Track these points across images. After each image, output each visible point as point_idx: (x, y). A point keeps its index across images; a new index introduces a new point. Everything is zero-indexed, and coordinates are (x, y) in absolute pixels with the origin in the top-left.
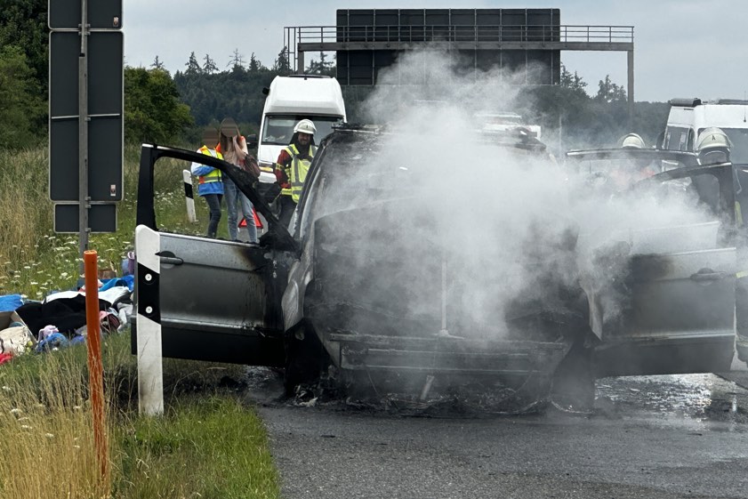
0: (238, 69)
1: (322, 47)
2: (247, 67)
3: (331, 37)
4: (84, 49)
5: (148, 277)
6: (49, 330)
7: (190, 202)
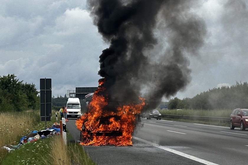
0: (58, 97)
1: (73, 93)
2: (60, 97)
3: (75, 92)
4: (45, 93)
5: (64, 125)
6: (43, 136)
7: (57, 118)
